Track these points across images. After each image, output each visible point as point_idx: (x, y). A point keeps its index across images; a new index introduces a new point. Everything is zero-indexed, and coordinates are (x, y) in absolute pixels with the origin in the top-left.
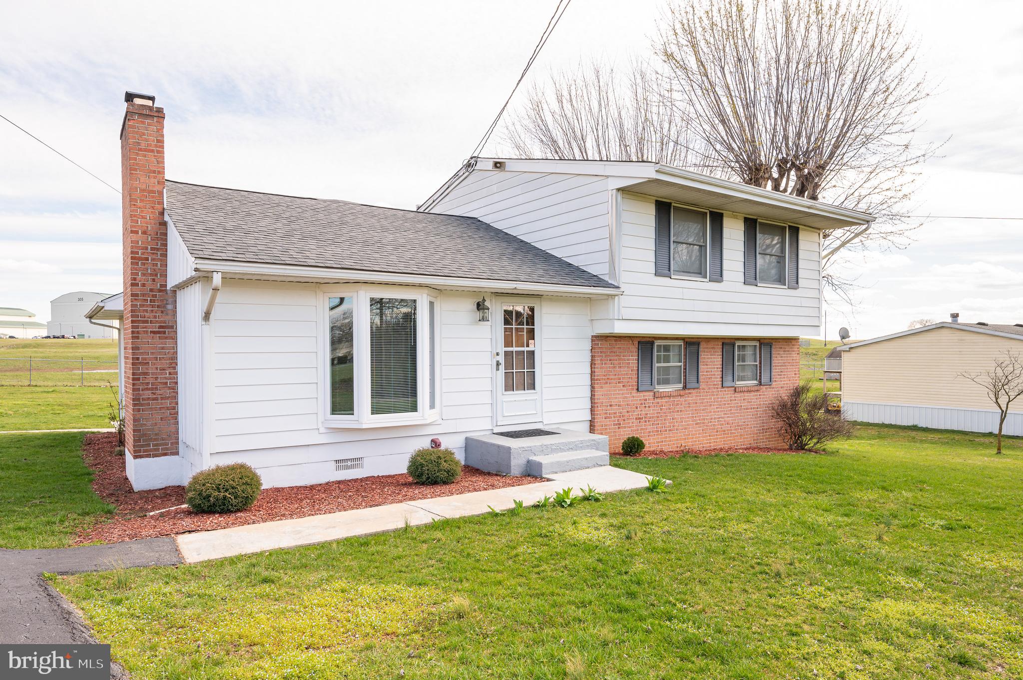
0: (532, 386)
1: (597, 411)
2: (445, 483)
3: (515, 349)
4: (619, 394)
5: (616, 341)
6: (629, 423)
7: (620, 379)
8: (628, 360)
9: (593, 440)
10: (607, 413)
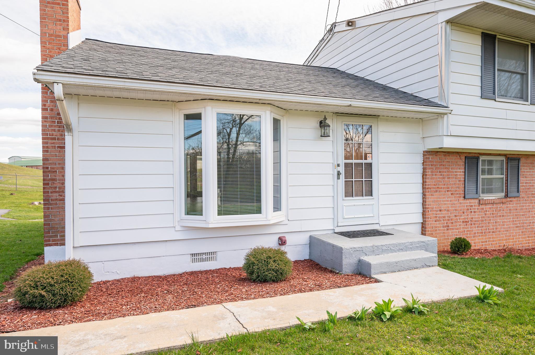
0: (370, 193)
1: (428, 215)
3: (354, 161)
4: (448, 201)
5: (445, 155)
6: (456, 226)
7: (448, 188)
8: (456, 172)
9: (422, 242)
10: (437, 217)
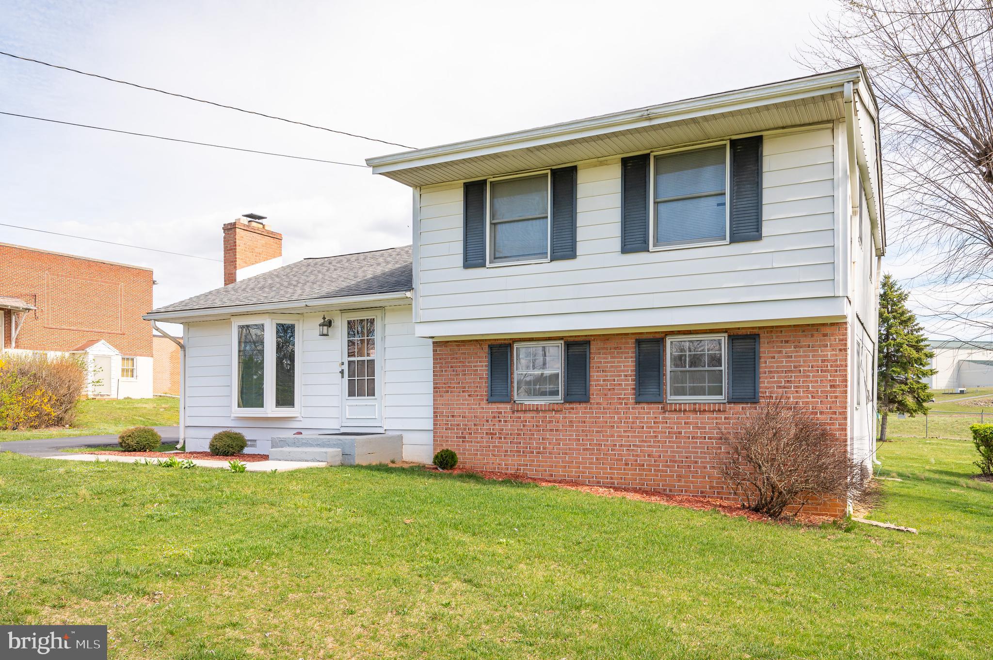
0: (371, 393)
3: (356, 359)
4: (463, 404)
5: (458, 346)
6: (477, 438)
7: (465, 387)
10: (448, 424)
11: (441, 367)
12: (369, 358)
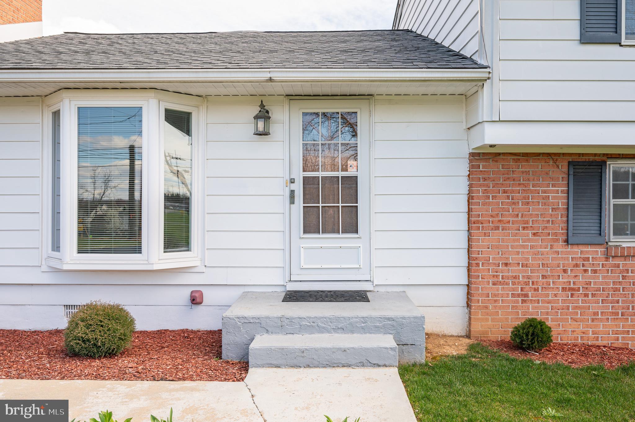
0: (353, 228)
2: (111, 354)
3: (321, 174)
4: (523, 247)
5: (517, 161)
6: (547, 295)
7: (527, 222)
8: (544, 192)
9: (389, 319)
10: (497, 276)
11: (485, 191)
12: (345, 174)
